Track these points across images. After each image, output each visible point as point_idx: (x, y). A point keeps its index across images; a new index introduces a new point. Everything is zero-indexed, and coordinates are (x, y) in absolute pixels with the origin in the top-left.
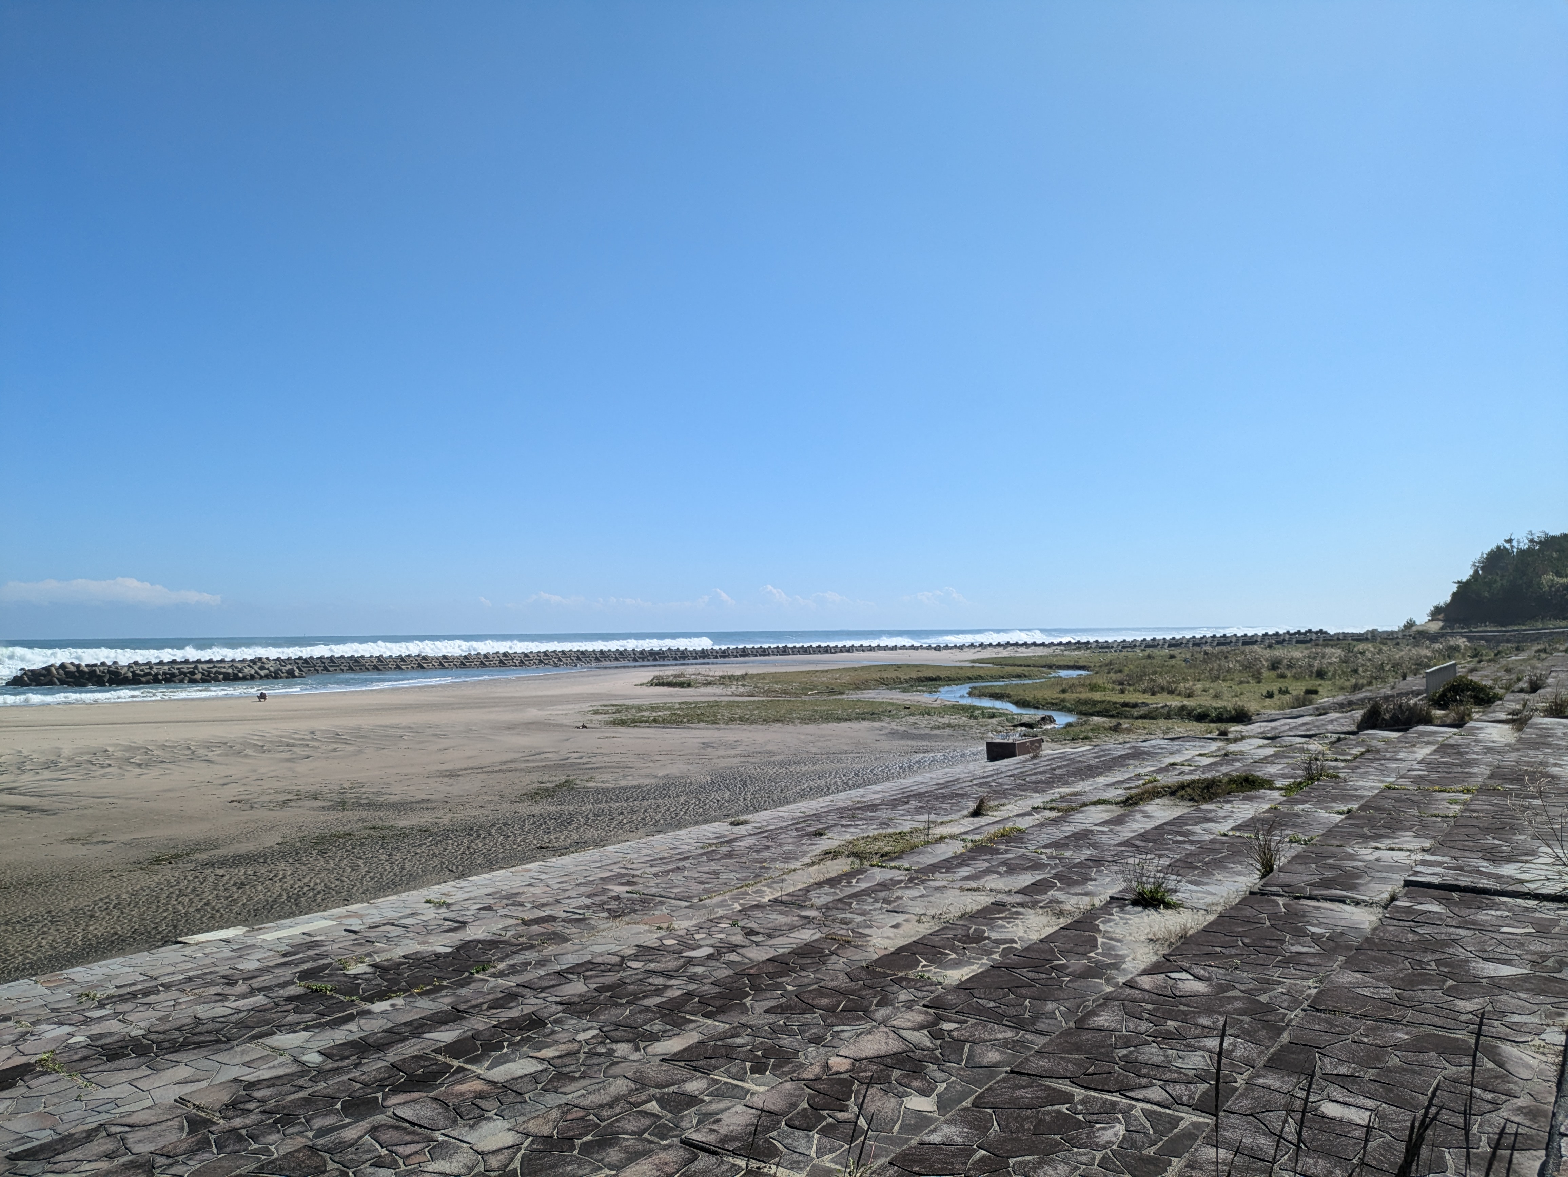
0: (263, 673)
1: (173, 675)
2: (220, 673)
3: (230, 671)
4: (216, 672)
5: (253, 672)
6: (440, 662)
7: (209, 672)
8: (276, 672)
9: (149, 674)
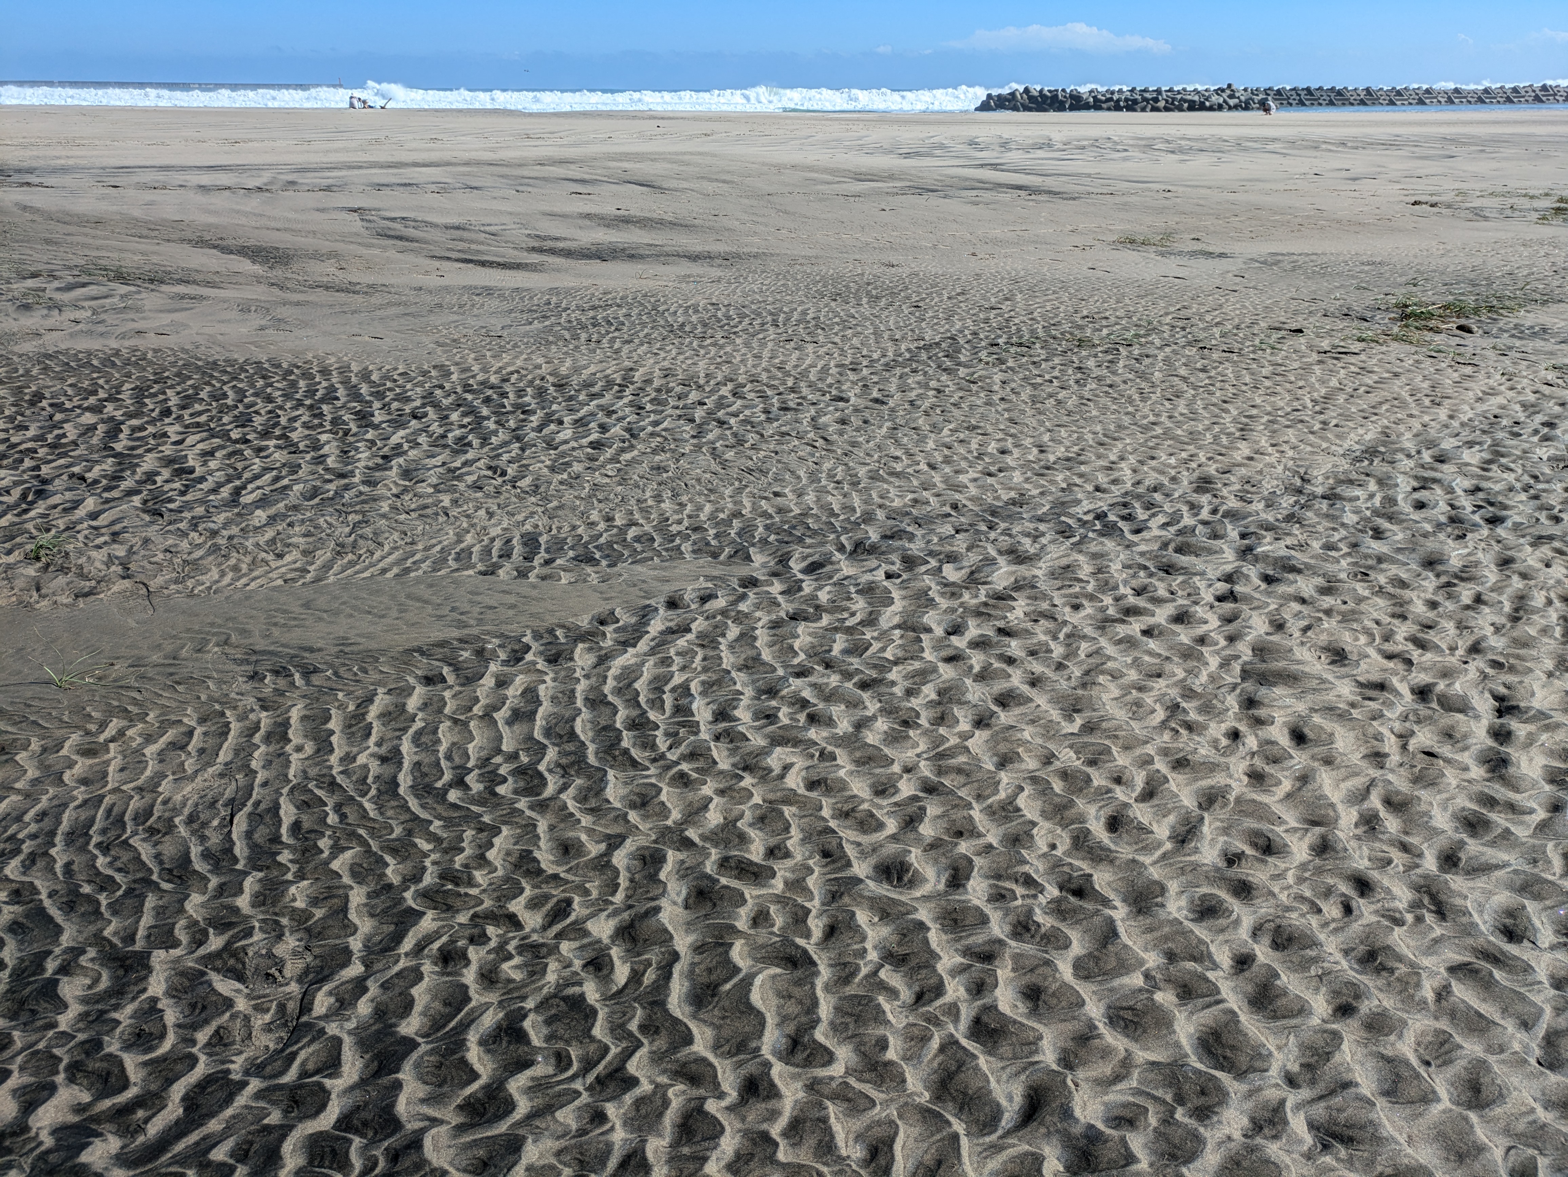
0: (1232, 102)
1: (1135, 102)
2: (1185, 101)
3: (1196, 98)
4: (1182, 99)
5: (1221, 101)
6: (1449, 98)
7: (1174, 99)
8: (1247, 103)
9: (1111, 99)
